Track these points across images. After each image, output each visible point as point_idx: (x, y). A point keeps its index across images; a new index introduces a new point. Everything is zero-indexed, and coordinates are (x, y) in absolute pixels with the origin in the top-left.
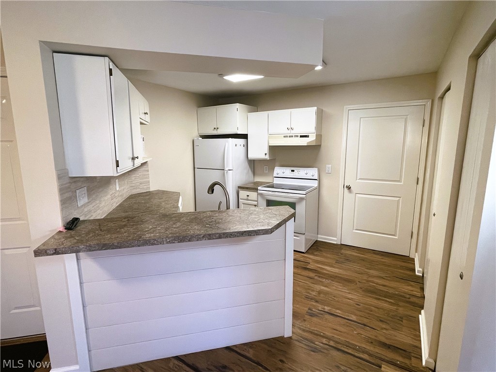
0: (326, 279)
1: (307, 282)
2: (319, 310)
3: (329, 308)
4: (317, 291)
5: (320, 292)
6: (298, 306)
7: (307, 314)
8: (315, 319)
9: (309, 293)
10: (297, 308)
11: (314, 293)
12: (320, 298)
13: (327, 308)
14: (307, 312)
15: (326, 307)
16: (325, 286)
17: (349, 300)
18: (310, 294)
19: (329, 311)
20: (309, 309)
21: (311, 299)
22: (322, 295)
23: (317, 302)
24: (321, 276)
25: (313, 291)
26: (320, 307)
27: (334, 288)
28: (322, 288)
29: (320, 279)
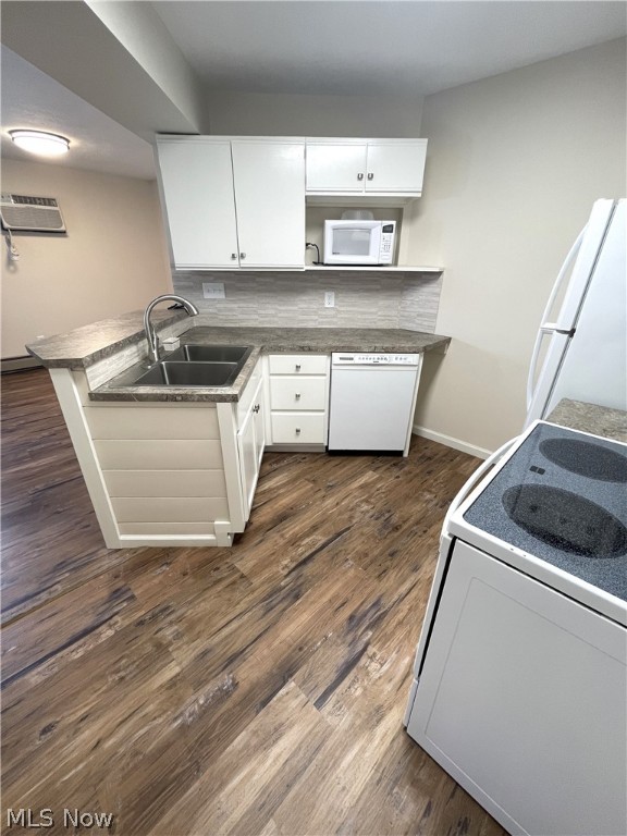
0: (205, 711)
2: (116, 613)
3: (104, 638)
4: (170, 644)
5: (162, 650)
6: (156, 581)
7: (124, 589)
8: (104, 593)
9: (179, 620)
10: (154, 577)
11: (168, 633)
12: (144, 638)
13: (107, 633)
14: (130, 589)
15: (110, 633)
16: (173, 683)
17: (80, 714)
18: (171, 623)
19: (97, 631)
20: (133, 597)
21: (154, 617)
22: (149, 648)
23: (141, 623)
24: (228, 705)
25: (178, 636)
26: (120, 622)
27: (151, 707)
28: (172, 671)
29: (211, 688)
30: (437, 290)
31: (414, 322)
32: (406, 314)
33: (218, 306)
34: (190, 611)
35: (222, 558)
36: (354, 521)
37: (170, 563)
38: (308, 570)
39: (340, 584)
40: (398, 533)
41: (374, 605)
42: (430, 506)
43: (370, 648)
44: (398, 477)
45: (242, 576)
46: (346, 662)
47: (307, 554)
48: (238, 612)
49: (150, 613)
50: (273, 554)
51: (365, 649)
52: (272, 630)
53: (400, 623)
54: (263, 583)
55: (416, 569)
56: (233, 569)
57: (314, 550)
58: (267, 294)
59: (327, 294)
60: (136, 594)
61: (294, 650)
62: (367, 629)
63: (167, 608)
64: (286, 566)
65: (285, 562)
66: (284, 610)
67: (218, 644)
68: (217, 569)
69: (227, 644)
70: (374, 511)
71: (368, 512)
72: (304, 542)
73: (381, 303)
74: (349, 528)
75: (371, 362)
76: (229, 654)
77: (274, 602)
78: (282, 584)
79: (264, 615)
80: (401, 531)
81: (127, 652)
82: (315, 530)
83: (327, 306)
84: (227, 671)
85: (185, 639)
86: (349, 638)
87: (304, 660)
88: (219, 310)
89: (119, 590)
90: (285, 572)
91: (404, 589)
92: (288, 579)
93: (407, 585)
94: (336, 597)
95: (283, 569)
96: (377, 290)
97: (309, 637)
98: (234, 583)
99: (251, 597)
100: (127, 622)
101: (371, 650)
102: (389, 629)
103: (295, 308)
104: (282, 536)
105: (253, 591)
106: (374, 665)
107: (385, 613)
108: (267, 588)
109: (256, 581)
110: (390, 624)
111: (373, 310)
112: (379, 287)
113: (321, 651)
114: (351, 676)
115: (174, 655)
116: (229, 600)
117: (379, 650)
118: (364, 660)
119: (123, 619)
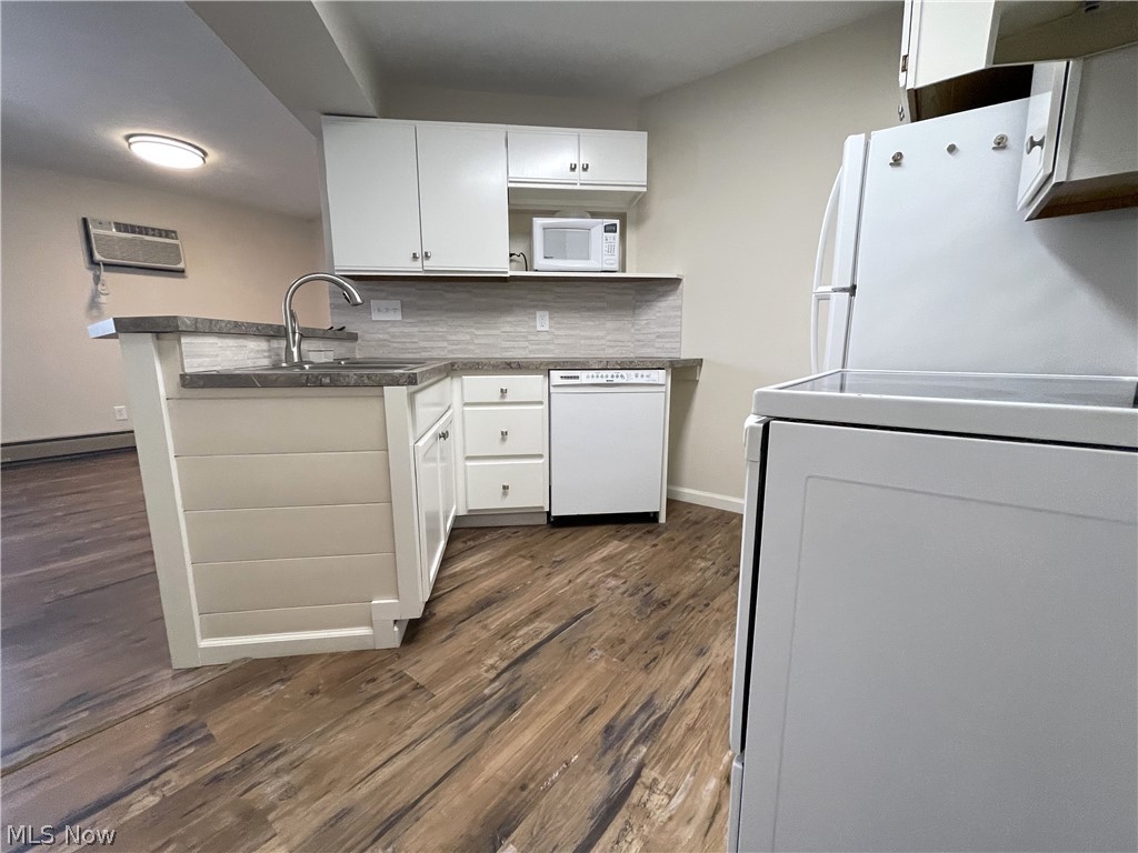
1: (364, 790)
2: (169, 768)
3: (136, 810)
4: (272, 808)
5: (253, 820)
6: (258, 708)
8: (153, 736)
9: (293, 766)
10: (255, 703)
11: (270, 790)
12: (221, 803)
13: (146, 801)
14: (204, 726)
15: (152, 800)
18: (277, 773)
19: (125, 800)
20: (209, 738)
21: (245, 767)
22: (228, 819)
23: (216, 779)
25: (290, 792)
26: (175, 780)
30: (678, 303)
31: (653, 346)
32: (642, 337)
33: (392, 330)
34: (315, 752)
35: (382, 664)
36: (598, 601)
37: (289, 679)
38: (528, 669)
39: (583, 684)
40: (665, 611)
41: (642, 709)
42: (708, 574)
43: (645, 772)
44: (655, 545)
45: (417, 687)
46: (608, 800)
47: (526, 648)
48: (407, 740)
49: (239, 760)
50: (471, 652)
51: (637, 775)
52: (469, 763)
53: (691, 729)
54: (452, 694)
55: (702, 653)
56: (402, 678)
57: (536, 641)
58: (459, 314)
59: (539, 314)
60: (214, 733)
61: (510, 792)
62: (636, 743)
63: (273, 749)
64: (493, 667)
65: (491, 662)
66: (491, 729)
67: (365, 799)
68: (374, 680)
69: (386, 795)
70: (626, 586)
71: (617, 587)
72: (521, 633)
73: (610, 325)
74: (591, 610)
75: (604, 381)
76: (388, 812)
77: (473, 720)
78: (487, 691)
79: (455, 741)
80: (672, 606)
81: (181, 831)
82: (538, 616)
83: (539, 328)
84: (382, 842)
85: (302, 796)
86: (609, 759)
87: (529, 806)
88: (393, 336)
89: (181, 728)
90: (492, 674)
91: (688, 681)
92: (497, 684)
93: (693, 675)
94: (581, 701)
95: (487, 671)
96: (602, 309)
97: (538, 766)
98: (401, 698)
99: (432, 715)
100: (188, 780)
101: (648, 775)
102: (673, 740)
103: (498, 332)
104: (485, 627)
105: (435, 707)
106: (657, 799)
107: (664, 718)
108: (460, 701)
109: (441, 692)
110: (674, 733)
111: (601, 334)
112: (605, 305)
113: (560, 786)
114: (618, 822)
115: (277, 826)
116: (392, 723)
117: (663, 773)
118: (637, 794)
119: (182, 776)
